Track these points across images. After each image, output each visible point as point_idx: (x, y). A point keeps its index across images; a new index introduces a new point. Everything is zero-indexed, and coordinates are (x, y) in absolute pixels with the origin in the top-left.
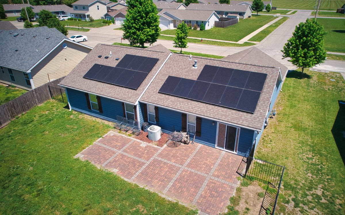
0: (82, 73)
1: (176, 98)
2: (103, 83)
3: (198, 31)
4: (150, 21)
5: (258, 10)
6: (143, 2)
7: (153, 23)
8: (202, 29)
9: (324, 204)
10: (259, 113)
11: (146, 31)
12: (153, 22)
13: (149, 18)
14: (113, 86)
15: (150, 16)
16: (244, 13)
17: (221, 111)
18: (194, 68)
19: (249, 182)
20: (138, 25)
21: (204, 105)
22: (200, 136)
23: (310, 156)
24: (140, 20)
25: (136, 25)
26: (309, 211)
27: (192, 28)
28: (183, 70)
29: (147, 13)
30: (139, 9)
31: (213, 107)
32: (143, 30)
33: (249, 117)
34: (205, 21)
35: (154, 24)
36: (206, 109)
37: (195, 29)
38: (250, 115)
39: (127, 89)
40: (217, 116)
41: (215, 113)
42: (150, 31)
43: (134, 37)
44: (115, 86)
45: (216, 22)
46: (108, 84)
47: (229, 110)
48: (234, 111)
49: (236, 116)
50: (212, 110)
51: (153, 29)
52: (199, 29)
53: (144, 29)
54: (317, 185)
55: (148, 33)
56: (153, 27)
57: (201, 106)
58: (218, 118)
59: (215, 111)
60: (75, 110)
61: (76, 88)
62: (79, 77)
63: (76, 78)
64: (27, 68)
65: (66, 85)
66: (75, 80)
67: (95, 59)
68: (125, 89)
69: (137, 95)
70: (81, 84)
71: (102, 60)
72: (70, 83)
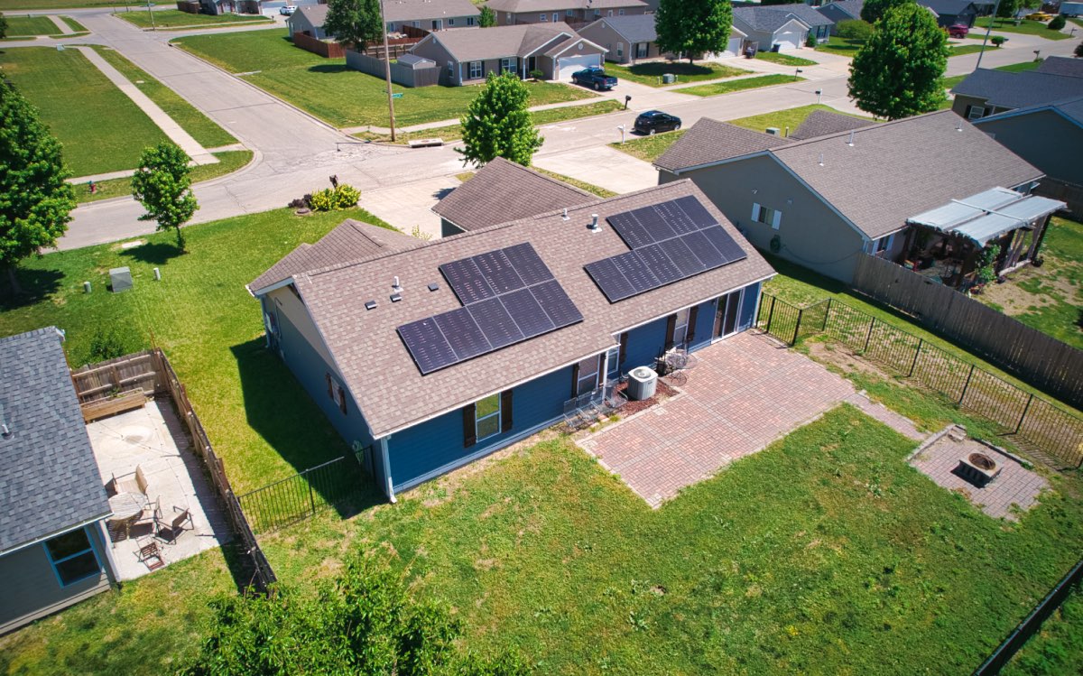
0: (398, 370)
2: (498, 353)
10: (749, 254)
14: (525, 343)
19: (801, 346)
21: (691, 280)
22: (693, 339)
31: (703, 276)
33: (749, 265)
36: (700, 285)
39: (565, 330)
40: (723, 285)
41: (717, 283)
44: (531, 341)
46: (512, 348)
49: (738, 272)
50: (709, 282)
57: (691, 285)
58: (727, 288)
60: (407, 490)
61: (446, 408)
62: (408, 383)
63: (402, 390)
64: (91, 503)
65: (403, 421)
66: (408, 393)
67: (365, 318)
68: (559, 333)
69: (598, 327)
70: (445, 391)
71: (393, 309)
72: (407, 410)
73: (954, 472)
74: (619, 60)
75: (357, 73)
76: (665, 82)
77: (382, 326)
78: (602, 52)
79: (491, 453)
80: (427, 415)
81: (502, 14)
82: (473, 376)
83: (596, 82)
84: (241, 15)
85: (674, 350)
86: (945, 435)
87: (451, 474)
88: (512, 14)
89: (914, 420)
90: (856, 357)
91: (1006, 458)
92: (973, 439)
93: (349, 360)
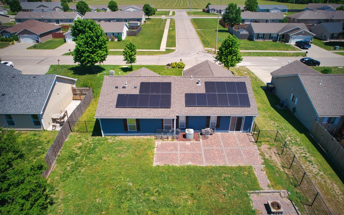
0: (111, 104)
1: (201, 108)
2: (139, 108)
3: (116, 42)
4: (101, 44)
5: (149, 14)
6: (93, 27)
7: (103, 46)
8: (120, 40)
9: (294, 143)
10: (253, 106)
11: (99, 53)
12: (104, 44)
13: (101, 41)
14: (148, 109)
15: (102, 40)
16: (141, 19)
17: (232, 109)
18: (198, 85)
19: (260, 144)
20: (91, 49)
21: (221, 108)
22: (219, 128)
23: (273, 123)
24: (92, 44)
25: (89, 48)
26: (292, 148)
27: (110, 40)
28: (192, 88)
29: (98, 37)
30: (90, 34)
31: (226, 108)
32: (96, 53)
33: (249, 109)
34: (121, 33)
35: (105, 46)
36: (223, 110)
37: (113, 40)
38: (249, 108)
39: (163, 109)
40: (232, 113)
41: (230, 111)
42: (102, 53)
43: (89, 60)
44: (150, 109)
45: (127, 31)
46: (144, 108)
47: (236, 108)
48: (240, 108)
49: (242, 111)
50: (227, 110)
51: (104, 51)
52: (116, 40)
53: (97, 51)
54: (286, 136)
55: (101, 54)
56: (104, 48)
57: (219, 109)
58: (233, 114)
59: (229, 110)
60: (108, 136)
61: (115, 117)
62: (111, 108)
63: (108, 109)
64: (38, 110)
65: (103, 116)
66: (109, 110)
67: (113, 90)
68: (160, 109)
69: (174, 111)
70: (118, 113)
71: (121, 90)
72: (106, 114)
73: (265, 205)
74: (323, 39)
75: (228, 33)
76: (335, 49)
77: (116, 93)
78: (313, 35)
79: (134, 136)
80: (110, 117)
81: (294, 19)
82: (128, 112)
83: (302, 46)
84: (216, 13)
85: (209, 128)
86: (278, 192)
87: (121, 136)
88: (297, 20)
89: (271, 182)
90: (277, 155)
91: (295, 211)
92: (289, 199)
93: (102, 98)
